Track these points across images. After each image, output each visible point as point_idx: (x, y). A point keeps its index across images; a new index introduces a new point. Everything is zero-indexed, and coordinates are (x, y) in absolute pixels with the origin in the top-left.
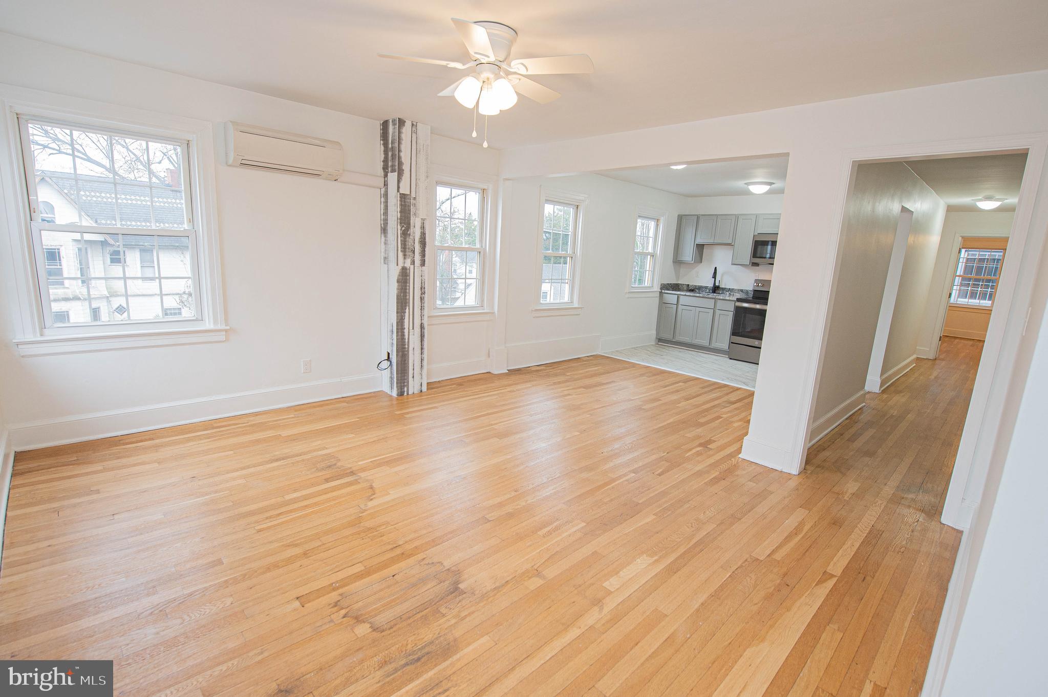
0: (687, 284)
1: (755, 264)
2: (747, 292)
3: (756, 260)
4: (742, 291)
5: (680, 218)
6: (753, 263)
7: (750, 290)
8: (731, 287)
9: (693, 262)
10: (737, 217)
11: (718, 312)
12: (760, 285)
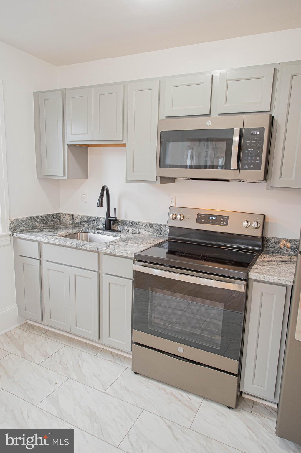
0: (71, 213)
1: (165, 180)
2: (159, 229)
3: (168, 172)
4: (151, 226)
5: (38, 97)
6: (162, 178)
7: (165, 226)
8: (135, 220)
9: (66, 178)
10: (124, 86)
11: (105, 279)
12: (178, 216)
